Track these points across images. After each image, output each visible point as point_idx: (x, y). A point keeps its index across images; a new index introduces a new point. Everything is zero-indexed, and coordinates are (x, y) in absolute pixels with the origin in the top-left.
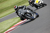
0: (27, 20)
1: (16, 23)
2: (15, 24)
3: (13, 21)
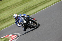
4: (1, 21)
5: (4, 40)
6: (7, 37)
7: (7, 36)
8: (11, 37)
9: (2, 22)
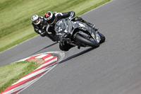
0: (79, 48)
1: (18, 79)
2: (13, 80)
3: (9, 72)
4: (21, 22)
5: (26, 65)
6: (33, 60)
7: (34, 58)
8: (43, 59)
9: (21, 24)
